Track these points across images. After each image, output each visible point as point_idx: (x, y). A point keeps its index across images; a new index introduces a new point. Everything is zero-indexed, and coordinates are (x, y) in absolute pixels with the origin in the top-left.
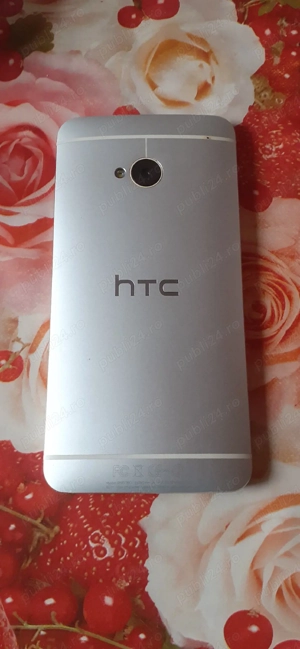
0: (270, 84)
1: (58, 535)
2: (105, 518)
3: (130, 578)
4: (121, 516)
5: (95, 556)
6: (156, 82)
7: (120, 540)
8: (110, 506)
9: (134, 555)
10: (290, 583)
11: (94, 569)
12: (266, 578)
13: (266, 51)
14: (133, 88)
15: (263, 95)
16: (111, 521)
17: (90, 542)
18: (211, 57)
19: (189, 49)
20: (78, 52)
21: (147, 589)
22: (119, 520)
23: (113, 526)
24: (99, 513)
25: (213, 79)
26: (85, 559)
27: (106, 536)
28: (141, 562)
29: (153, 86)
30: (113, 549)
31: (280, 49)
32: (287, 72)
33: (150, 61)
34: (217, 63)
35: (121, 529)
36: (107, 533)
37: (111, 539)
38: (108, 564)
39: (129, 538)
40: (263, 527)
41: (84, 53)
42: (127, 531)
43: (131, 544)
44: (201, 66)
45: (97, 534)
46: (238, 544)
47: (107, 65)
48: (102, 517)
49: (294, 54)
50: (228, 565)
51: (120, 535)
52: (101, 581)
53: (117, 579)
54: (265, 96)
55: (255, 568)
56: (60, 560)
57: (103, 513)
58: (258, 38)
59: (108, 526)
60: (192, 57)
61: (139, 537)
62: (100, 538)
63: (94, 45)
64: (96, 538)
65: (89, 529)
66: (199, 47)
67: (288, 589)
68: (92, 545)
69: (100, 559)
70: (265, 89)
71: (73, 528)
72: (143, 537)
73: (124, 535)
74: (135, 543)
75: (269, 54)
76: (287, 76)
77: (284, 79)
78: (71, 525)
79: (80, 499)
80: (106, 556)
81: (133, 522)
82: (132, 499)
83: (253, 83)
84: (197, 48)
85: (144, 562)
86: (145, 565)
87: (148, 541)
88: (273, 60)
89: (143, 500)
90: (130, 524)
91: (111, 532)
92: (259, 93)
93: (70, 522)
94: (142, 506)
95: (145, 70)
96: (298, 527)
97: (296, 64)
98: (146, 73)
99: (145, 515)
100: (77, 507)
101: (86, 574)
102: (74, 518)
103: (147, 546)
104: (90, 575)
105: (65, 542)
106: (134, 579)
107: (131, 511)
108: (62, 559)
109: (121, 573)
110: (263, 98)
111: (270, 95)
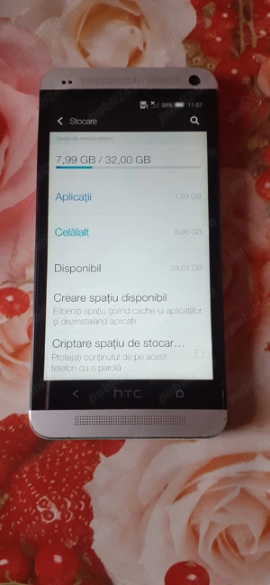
0: (202, 48)
1: (7, 502)
2: (52, 484)
3: (77, 538)
4: (66, 482)
5: (44, 520)
6: (89, 50)
7: (66, 504)
8: (56, 474)
9: (80, 517)
10: (224, 534)
11: (43, 531)
12: (202, 532)
13: (198, 14)
14: (64, 56)
15: (194, 60)
16: (57, 487)
17: (38, 507)
18: (142, 22)
19: (119, 14)
20: (7, 19)
21: (93, 547)
22: (64, 486)
23: (59, 492)
24: (45, 481)
25: (145, 44)
26: (34, 523)
27: (53, 501)
28: (86, 523)
29: (85, 54)
30: (60, 512)
31: (212, 12)
32: (218, 36)
33: (79, 33)
34: (148, 27)
35: (67, 495)
36: (54, 498)
37: (58, 504)
38: (56, 526)
39: (76, 500)
40: (200, 486)
41: (13, 22)
42: (72, 496)
43: (76, 507)
44: (132, 31)
45: (44, 500)
46: (178, 502)
47: (37, 33)
48: (48, 484)
49: (225, 15)
50: (168, 521)
51: (66, 500)
52: (50, 541)
53: (65, 540)
54: (197, 61)
55: (192, 524)
56: (11, 525)
57: (49, 481)
59: (54, 492)
60: (124, 22)
61: (83, 500)
62: (47, 503)
63: (23, 12)
64: (44, 503)
65: (37, 495)
66: (131, 11)
67: (223, 541)
68: (41, 510)
69: (48, 522)
70: (197, 54)
71: (22, 495)
72: (88, 500)
73: (70, 499)
74: (80, 506)
75: (200, 15)
76: (219, 39)
77: (216, 42)
78: (20, 493)
79: (26, 469)
80: (54, 519)
81: (77, 487)
82: (76, 467)
83: (185, 48)
84: (128, 12)
85: (89, 523)
86: (91, 526)
87: (92, 503)
88: (204, 23)
89: (87, 467)
90: (75, 489)
91: (57, 497)
92: (191, 59)
93: (19, 489)
94: (86, 472)
95: (76, 37)
96: (232, 485)
97: (228, 26)
98: (78, 40)
99: (89, 481)
100: (25, 476)
101: (36, 536)
102: (22, 486)
103: (91, 509)
104: (39, 536)
105: (15, 508)
106: (81, 539)
107: (75, 477)
108: (13, 523)
109: (68, 534)
110: (194, 64)
111: (202, 60)
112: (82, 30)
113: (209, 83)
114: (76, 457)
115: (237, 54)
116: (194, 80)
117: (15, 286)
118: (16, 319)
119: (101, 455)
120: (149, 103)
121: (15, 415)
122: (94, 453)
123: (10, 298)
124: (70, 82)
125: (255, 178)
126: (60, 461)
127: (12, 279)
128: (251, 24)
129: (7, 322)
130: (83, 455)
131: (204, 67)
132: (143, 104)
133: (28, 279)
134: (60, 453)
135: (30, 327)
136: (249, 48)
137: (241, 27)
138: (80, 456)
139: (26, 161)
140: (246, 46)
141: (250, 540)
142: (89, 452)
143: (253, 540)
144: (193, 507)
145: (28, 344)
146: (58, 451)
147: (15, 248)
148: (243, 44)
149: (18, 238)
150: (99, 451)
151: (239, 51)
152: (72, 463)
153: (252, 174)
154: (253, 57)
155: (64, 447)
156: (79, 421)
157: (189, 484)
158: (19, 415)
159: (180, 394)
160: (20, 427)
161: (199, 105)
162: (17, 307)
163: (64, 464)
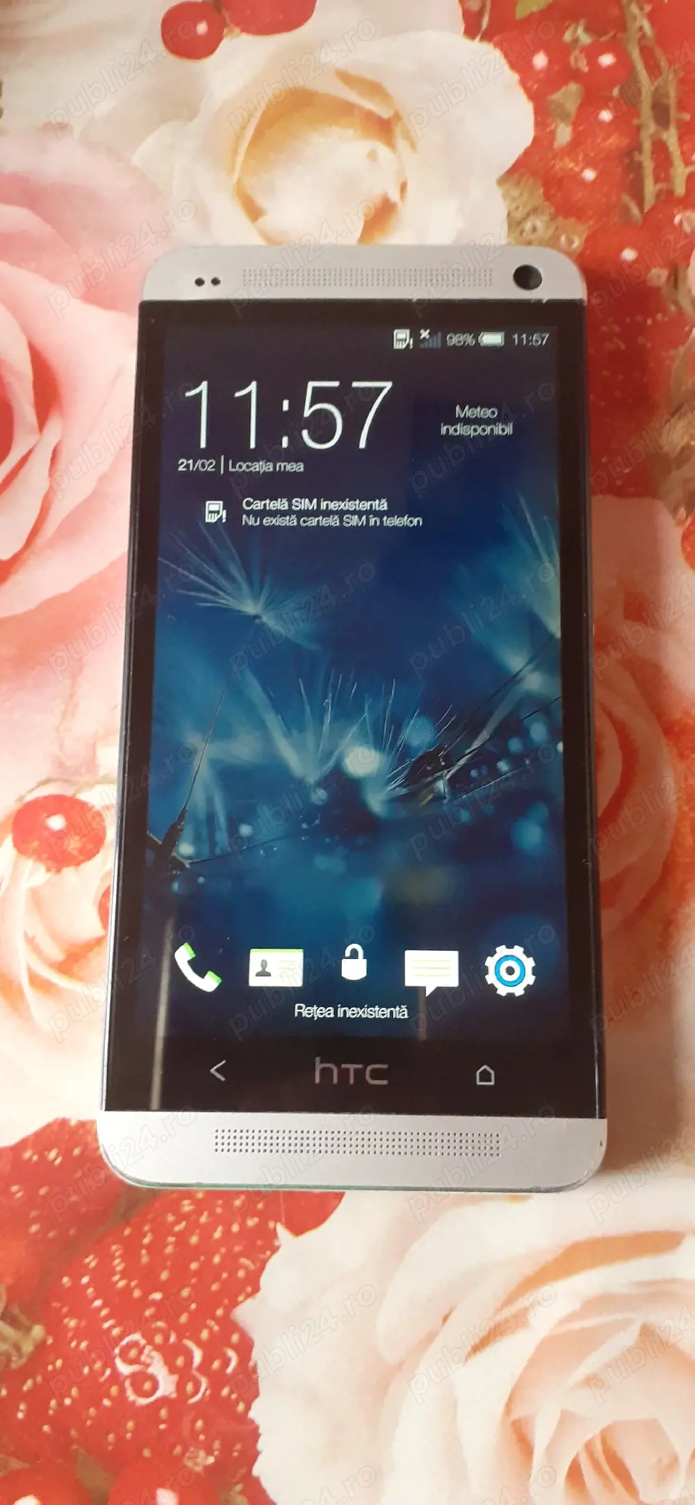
0: (547, 196)
1: (41, 1347)
2: (154, 1303)
3: (217, 1445)
4: (189, 1299)
5: (131, 1395)
6: (261, 201)
7: (189, 1356)
8: (164, 1276)
9: (225, 1392)
10: (598, 1447)
11: (130, 1425)
12: (541, 1438)
13: (537, 112)
14: (203, 217)
15: (528, 226)
16: (168, 1310)
17: (119, 1363)
18: (398, 131)
19: (341, 111)
20: (62, 128)
21: (257, 1470)
22: (186, 1309)
23: (173, 1324)
24: (137, 1293)
25: (403, 188)
26: (107, 1402)
27: (157, 1348)
28: (241, 1407)
29: (254, 212)
30: (175, 1378)
31: (572, 106)
32: (590, 163)
33: (240, 158)
34: (413, 146)
35: (192, 1331)
36: (158, 1339)
37: (170, 1354)
38: (164, 1413)
39: (213, 1350)
40: (534, 1316)
41: (77, 129)
42: (205, 1335)
43: (216, 1365)
44: (373, 155)
45: (135, 1344)
46: (475, 1359)
47: (137, 159)
48: (144, 1302)
49: (606, 116)
50: (451, 1407)
51: (190, 1344)
53: (185, 1450)
54: (534, 229)
55: (515, 1415)
56: (47, 1407)
57: (146, 1294)
58: (514, 77)
59: (160, 1324)
60: (350, 132)
61: (236, 1348)
62: (141, 1351)
63: (104, 107)
64: (133, 1353)
65: (116, 1332)
66: (368, 105)
67: (596, 1464)
68: (124, 1369)
69: (143, 1401)
70: (535, 211)
71: (77, 1328)
72: (245, 1348)
73: (199, 1343)
74: (226, 1362)
75: (543, 118)
76: (589, 175)
77: (583, 183)
78: (72, 1323)
79: (91, 1262)
80: (158, 1394)
81: (219, 1312)
82: (217, 1259)
83: (505, 196)
84: (360, 108)
85: (248, 1408)
86: (252, 1414)
87: (256, 1355)
88: (553, 134)
89: (243, 1261)
90: (214, 1318)
91: (167, 1338)
92: (519, 223)
93: (71, 1314)
94: (241, 1274)
95: (233, 169)
96: (619, 1316)
97: (613, 141)
98: (236, 175)
99: (249, 1296)
100: (85, 1280)
101: (111, 1437)
102: (79, 1306)
103: (254, 1370)
104: (120, 1439)
105: (59, 1363)
106: (227, 1448)
107: (215, 1287)
108: (53, 1403)
109: (194, 1434)
110: (527, 235)
111: (548, 227)
112: (247, 153)
113: (563, 283)
114: (217, 1234)
115: (635, 211)
116: (526, 277)
117: (68, 792)
118: (69, 873)
119: (281, 1231)
120: (415, 335)
121: (63, 1123)
122: (262, 1226)
123: (56, 822)
124: (215, 282)
125: (680, 523)
126: (176, 1244)
127: (63, 771)
128: (671, 137)
129: (48, 883)
130: (235, 1228)
131: (552, 243)
132: (402, 339)
133: (102, 773)
134: (177, 1222)
135: (106, 894)
136: (667, 199)
137: (647, 146)
138: (227, 1231)
139: (103, 479)
140: (659, 194)
141: (665, 1461)
142: (251, 1222)
143: (675, 1460)
144: (518, 1371)
145: (100, 941)
146: (171, 1218)
147: (72, 696)
148: (650, 188)
149: (81, 668)
150: (277, 1220)
151: (640, 204)
152: (207, 1248)
153: (674, 511)
154: (677, 219)
155: (187, 1206)
156: (224, 1144)
157: (507, 1312)
158: (73, 1123)
159: (485, 1076)
160: (77, 1152)
161: (539, 339)
162: (73, 844)
163: (185, 1252)
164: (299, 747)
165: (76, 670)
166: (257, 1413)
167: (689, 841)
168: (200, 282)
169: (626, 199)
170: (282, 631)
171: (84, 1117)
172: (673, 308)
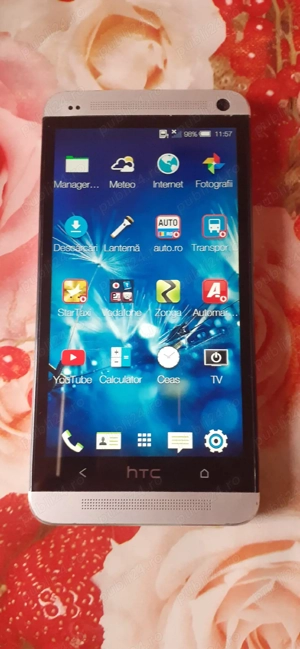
0: (232, 66)
1: (5, 594)
2: (55, 574)
3: (85, 636)
4: (72, 572)
5: (46, 615)
6: (99, 69)
7: (72, 597)
8: (60, 562)
9: (88, 613)
10: (256, 637)
11: (46, 628)
12: (230, 632)
13: (228, 26)
14: (72, 76)
15: (223, 80)
16: (63, 578)
17: (40, 601)
18: (162, 35)
19: (136, 26)
20: (6, 34)
22: (71, 576)
23: (64, 584)
24: (48, 570)
25: (165, 62)
26: (35, 618)
27: (57, 594)
28: (95, 620)
29: (96, 74)
30: (66, 607)
31: (244, 23)
32: (252, 51)
33: (89, 49)
34: (170, 42)
35: (73, 586)
36: (58, 590)
37: (63, 597)
38: (61, 623)
39: (82, 594)
40: (226, 579)
41: (13, 36)
42: (79, 588)
43: (84, 601)
44: (151, 47)
45: (47, 593)
46: (200, 598)
47: (41, 49)
48: (51, 574)
49: (259, 27)
50: (190, 619)
51: (72, 592)
52: (53, 640)
53: (71, 638)
54: (226, 81)
55: (218, 622)
56: (8, 621)
57: (52, 570)
58: (217, 9)
59: (59, 584)
60: (140, 36)
61: (92, 593)
62: (50, 596)
63: (25, 24)
64: (47, 597)
65: (39, 587)
66: (149, 23)
67: (254, 642)
68: (43, 604)
69: (51, 618)
70: (226, 73)
71: (21, 586)
72: (97, 593)
73: (76, 592)
74: (89, 600)
75: (230, 28)
76: (252, 55)
77: (249, 59)
78: (19, 584)
79: (27, 556)
80: (58, 615)
81: (85, 578)
83: (212, 66)
84: (145, 24)
85: (99, 620)
86: (100, 623)
87: (102, 597)
88: (235, 36)
89: (96, 555)
90: (83, 581)
91: (62, 590)
92: (219, 79)
93: (18, 580)
94: (95, 561)
95: (86, 54)
96: (265, 578)
97: (263, 39)
98: (87, 56)
99: (98, 571)
100: (25, 565)
101: (37, 633)
102: (21, 575)
103: (101, 604)
104: (41, 634)
105: (13, 601)
106: (89, 638)
107: (83, 567)
108: (11, 619)
109: (75, 632)
110: (223, 84)
111: (232, 80)
112: (93, 46)
113: (239, 107)
114: (84, 544)
115: (273, 72)
116: (223, 104)
117: (13, 345)
118: (14, 382)
119: (113, 542)
120: (169, 132)
121: (13, 495)
122: (104, 539)
123: (8, 359)
124: (78, 108)
125: (293, 219)
126: (65, 548)
127: (10, 336)
128: (290, 38)
129: (4, 387)
130: (92, 541)
131: (234, 88)
132: (163, 133)
133: (28, 336)
134: (66, 538)
135: (31, 392)
136: (288, 67)
137: (278, 41)
138: (88, 542)
139: (27, 200)
140: (284, 64)
141: (285, 641)
142: (99, 538)
143: (289, 641)
144: (219, 603)
145: (29, 413)
146: (63, 537)
147: (14, 300)
148: (280, 62)
149: (18, 288)
150: (111, 537)
151: (275, 69)
152: (79, 550)
153: (291, 213)
154: (292, 76)
155: (70, 532)
156: (86, 505)
157: (215, 576)
158: (18, 495)
159: (204, 474)
160: (20, 508)
161: (228, 134)
162: (16, 369)
163: (69, 552)
164: (119, 324)
165: (16, 289)
166: (103, 622)
167: (297, 365)
168: (71, 108)
169: (269, 67)
170: (111, 271)
171: (23, 492)
172: (290, 118)
